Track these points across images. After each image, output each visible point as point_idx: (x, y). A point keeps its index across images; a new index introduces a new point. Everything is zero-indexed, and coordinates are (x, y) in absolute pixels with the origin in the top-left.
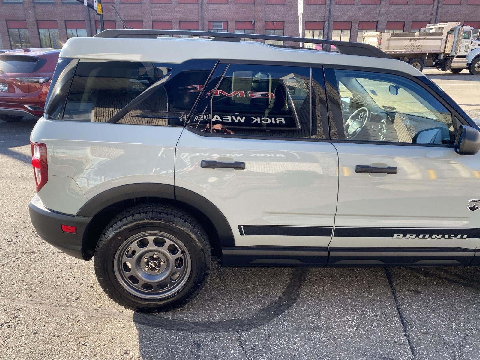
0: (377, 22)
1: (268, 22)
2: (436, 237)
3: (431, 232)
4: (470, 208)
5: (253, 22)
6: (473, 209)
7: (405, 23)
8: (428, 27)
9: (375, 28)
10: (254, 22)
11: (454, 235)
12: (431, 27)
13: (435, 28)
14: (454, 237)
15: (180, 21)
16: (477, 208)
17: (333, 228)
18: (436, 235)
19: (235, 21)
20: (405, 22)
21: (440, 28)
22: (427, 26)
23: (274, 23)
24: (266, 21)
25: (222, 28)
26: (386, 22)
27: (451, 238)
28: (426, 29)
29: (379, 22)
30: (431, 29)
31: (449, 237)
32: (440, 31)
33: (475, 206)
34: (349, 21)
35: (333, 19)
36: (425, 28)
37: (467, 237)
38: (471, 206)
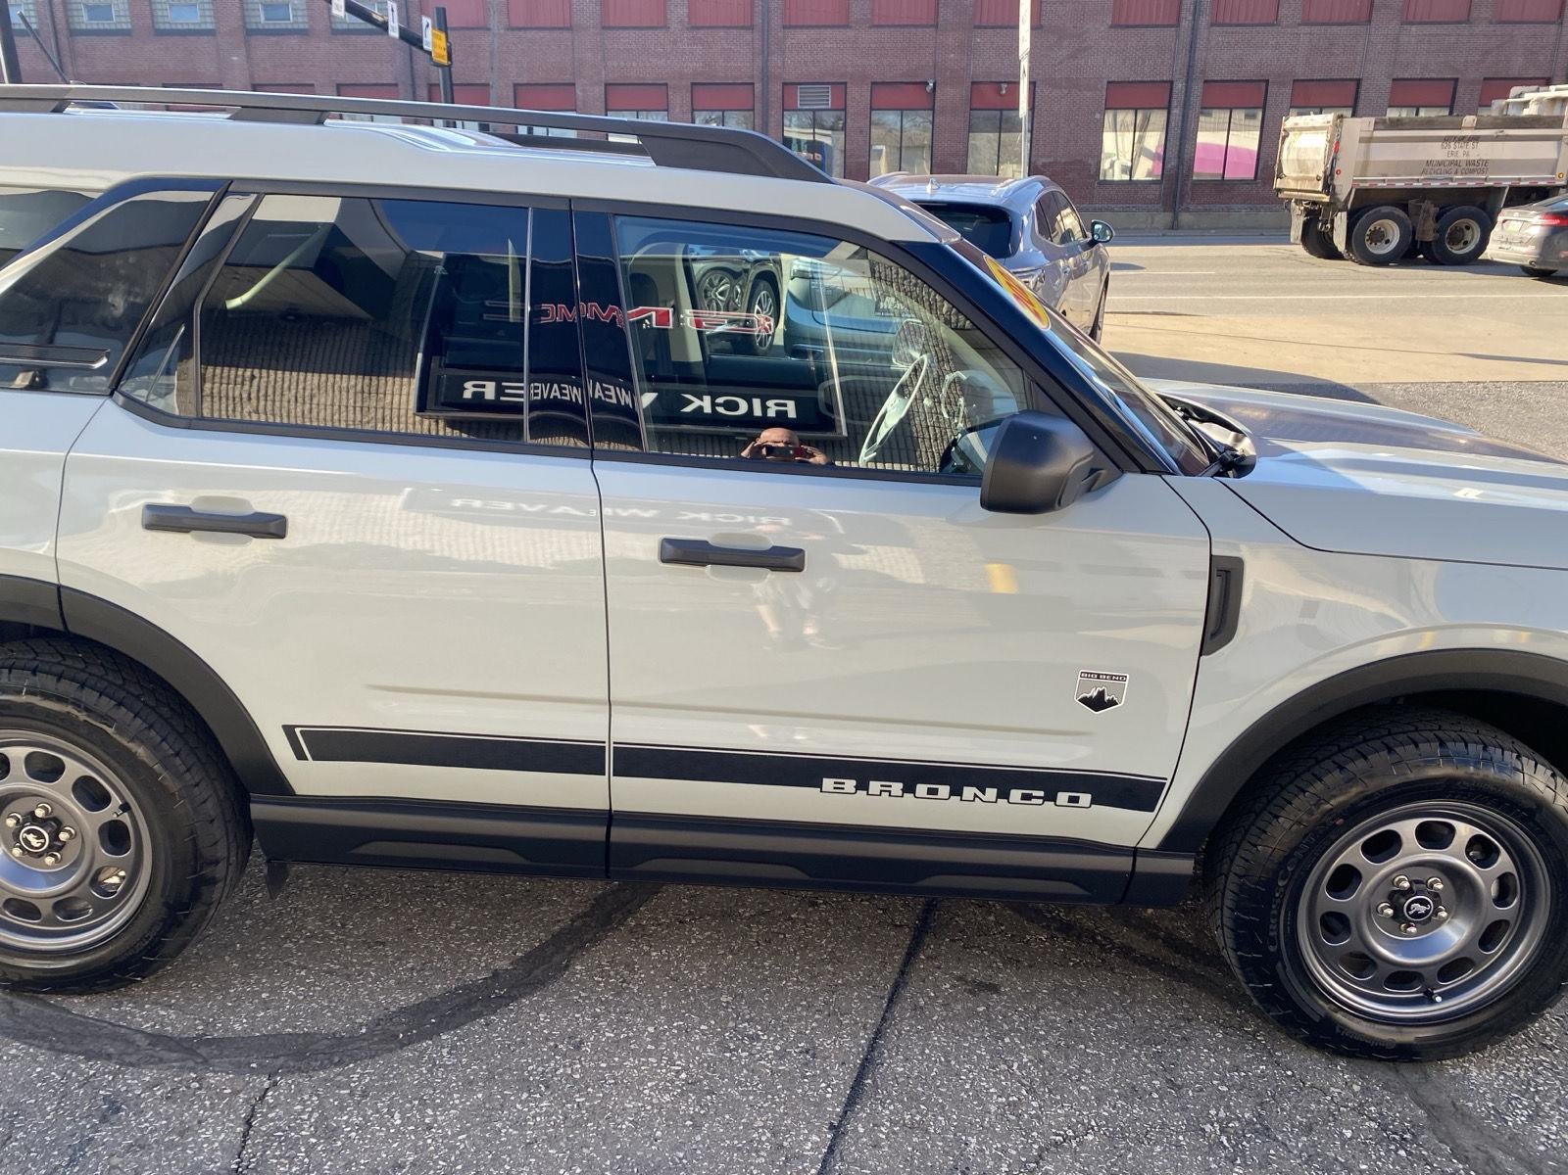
0: (1358, 82)
1: (982, 86)
2: (976, 796)
3: (957, 778)
4: (1084, 701)
5: (931, 85)
6: (1098, 703)
7: (1459, 84)
8: (1515, 97)
9: (1351, 102)
10: (935, 84)
11: (1041, 794)
12: (1527, 97)
13: (1539, 101)
14: (1045, 799)
15: (692, 84)
16: (1113, 703)
17: (607, 745)
18: (974, 790)
19: (872, 83)
20: (1456, 80)
21: (1554, 100)
22: (1511, 95)
23: (1001, 89)
24: (973, 83)
25: (830, 107)
26: (1389, 83)
27: (1034, 801)
28: (1508, 104)
29: (1364, 85)
30: (1526, 104)
31: (1025, 797)
32: (1556, 112)
33: (1101, 694)
34: (1260, 81)
35: (1203, 72)
36: (1503, 102)
37: (1093, 802)
38: (1088, 696)
